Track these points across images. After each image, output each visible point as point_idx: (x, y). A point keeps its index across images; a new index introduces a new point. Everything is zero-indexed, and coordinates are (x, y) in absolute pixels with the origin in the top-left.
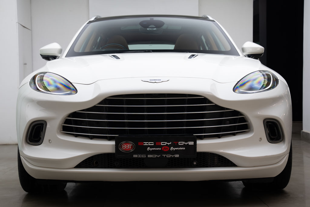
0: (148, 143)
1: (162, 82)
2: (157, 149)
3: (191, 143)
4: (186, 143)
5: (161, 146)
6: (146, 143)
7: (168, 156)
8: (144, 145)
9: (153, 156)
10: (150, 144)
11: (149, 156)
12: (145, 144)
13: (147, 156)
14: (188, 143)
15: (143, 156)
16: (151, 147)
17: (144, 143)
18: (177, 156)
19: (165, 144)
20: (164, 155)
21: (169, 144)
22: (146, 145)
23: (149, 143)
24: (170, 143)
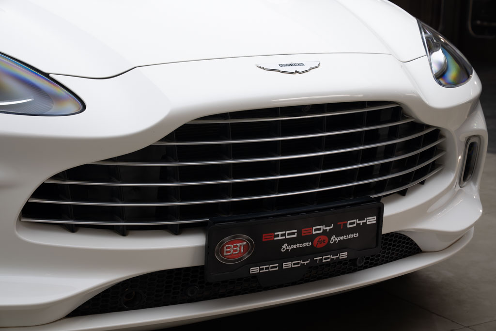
0: (284, 232)
1: (311, 69)
2: (304, 245)
3: (371, 220)
4: (361, 222)
5: (311, 238)
6: (280, 233)
7: (325, 259)
8: (275, 239)
9: (294, 264)
10: (289, 234)
11: (287, 265)
12: (278, 236)
13: (281, 266)
14: (365, 221)
15: (272, 268)
16: (290, 242)
17: (276, 234)
18: (344, 255)
19: (321, 231)
20: (318, 258)
21: (328, 228)
22: (280, 238)
23: (288, 232)
24: (331, 227)
